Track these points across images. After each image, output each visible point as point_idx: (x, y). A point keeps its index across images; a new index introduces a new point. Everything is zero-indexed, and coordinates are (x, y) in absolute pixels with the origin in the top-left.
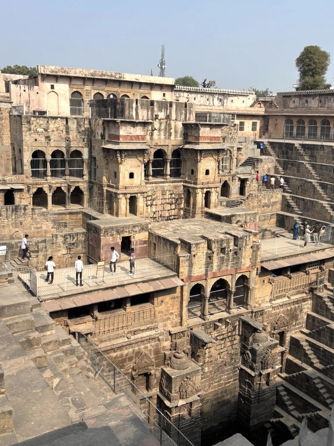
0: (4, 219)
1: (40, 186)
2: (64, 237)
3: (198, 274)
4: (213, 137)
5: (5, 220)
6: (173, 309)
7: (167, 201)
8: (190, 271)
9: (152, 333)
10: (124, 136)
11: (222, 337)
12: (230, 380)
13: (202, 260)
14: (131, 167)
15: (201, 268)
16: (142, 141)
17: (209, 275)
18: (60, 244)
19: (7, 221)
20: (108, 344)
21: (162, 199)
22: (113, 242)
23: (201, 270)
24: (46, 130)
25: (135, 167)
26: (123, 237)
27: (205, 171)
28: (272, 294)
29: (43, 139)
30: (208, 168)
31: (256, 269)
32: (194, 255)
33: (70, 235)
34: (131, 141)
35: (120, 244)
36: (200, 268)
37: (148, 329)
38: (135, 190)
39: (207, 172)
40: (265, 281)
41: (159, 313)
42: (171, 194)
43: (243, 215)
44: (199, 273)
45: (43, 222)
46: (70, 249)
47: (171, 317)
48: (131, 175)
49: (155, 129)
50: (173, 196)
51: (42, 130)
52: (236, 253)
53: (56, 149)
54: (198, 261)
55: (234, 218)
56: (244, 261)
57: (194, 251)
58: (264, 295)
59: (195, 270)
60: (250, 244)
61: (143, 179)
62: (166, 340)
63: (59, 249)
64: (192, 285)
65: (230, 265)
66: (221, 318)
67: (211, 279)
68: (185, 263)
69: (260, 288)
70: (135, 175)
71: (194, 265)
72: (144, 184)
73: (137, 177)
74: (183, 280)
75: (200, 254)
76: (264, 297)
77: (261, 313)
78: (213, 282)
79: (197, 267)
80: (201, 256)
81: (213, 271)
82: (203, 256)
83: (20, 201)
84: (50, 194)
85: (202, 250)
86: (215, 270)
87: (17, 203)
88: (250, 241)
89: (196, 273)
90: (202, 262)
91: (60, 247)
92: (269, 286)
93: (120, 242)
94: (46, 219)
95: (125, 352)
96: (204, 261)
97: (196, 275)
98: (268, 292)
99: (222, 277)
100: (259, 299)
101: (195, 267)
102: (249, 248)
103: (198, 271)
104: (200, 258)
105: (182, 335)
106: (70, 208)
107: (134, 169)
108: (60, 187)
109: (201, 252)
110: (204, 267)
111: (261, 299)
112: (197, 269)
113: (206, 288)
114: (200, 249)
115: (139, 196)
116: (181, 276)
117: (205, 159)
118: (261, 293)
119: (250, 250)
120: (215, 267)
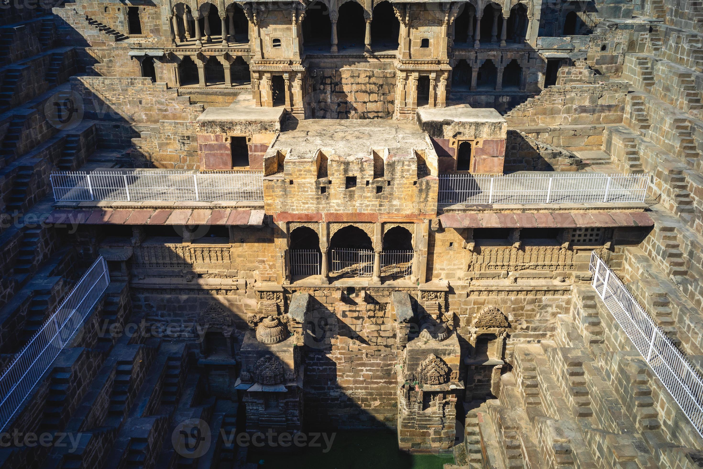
0: (119, 95)
1: (188, 53)
2: (175, 127)
3: (301, 212)
5: (120, 97)
6: (264, 256)
7: (363, 87)
8: (284, 204)
9: (230, 281)
11: (356, 314)
12: (378, 380)
13: (307, 191)
14: (275, 29)
15: (307, 203)
17: (323, 216)
18: (169, 136)
19: (122, 97)
20: (167, 280)
21: (352, 84)
22: (216, 143)
23: (306, 206)
25: (282, 29)
26: (233, 138)
27: (419, 41)
28: (471, 268)
30: (427, 35)
31: (427, 221)
32: (291, 182)
33: (182, 124)
35: (229, 147)
36: (304, 203)
37: (220, 276)
38: (281, 67)
39: (425, 43)
40: (455, 245)
41: (239, 256)
42: (370, 77)
43: (471, 124)
44: (302, 210)
45: (169, 102)
46: (184, 143)
47: (262, 266)
48: (277, 43)
50: (373, 80)
52: (379, 189)
54: (299, 192)
55: (450, 127)
56: (398, 203)
57: (291, 174)
58: (452, 267)
59: (295, 204)
60: (412, 178)
61: (297, 49)
62: (249, 297)
63: (169, 142)
64: (293, 227)
65: (367, 206)
66: (354, 286)
67: (329, 223)
68: (273, 191)
69: (442, 254)
70: (283, 43)
71: (292, 196)
72: (298, 59)
73: (287, 46)
74: (271, 217)
75: (303, 180)
76: (454, 270)
77: (438, 294)
78: (335, 228)
79: (297, 200)
80: (304, 184)
81: (332, 212)
82: (309, 185)
83: (162, 73)
84: (200, 64)
85: (306, 175)
86: (336, 210)
87: (158, 75)
88: (411, 172)
89: (297, 210)
90: (307, 194)
91: (170, 139)
92: (464, 254)
93: (228, 144)
94: (173, 99)
95: (184, 297)
96: (311, 193)
97: (296, 212)
98: (462, 264)
99: (352, 224)
100: (440, 271)
101: (294, 200)
102: (410, 183)
103: (300, 206)
104: (303, 187)
105: (275, 296)
106: (230, 87)
107: (281, 33)
108: (215, 57)
109: (304, 178)
110: (311, 201)
111: (445, 272)
112: (299, 203)
113: (320, 236)
114: (302, 172)
115: (286, 76)
116: (268, 210)
117: (420, 19)
118: (445, 262)
119: (412, 187)
120: (334, 205)
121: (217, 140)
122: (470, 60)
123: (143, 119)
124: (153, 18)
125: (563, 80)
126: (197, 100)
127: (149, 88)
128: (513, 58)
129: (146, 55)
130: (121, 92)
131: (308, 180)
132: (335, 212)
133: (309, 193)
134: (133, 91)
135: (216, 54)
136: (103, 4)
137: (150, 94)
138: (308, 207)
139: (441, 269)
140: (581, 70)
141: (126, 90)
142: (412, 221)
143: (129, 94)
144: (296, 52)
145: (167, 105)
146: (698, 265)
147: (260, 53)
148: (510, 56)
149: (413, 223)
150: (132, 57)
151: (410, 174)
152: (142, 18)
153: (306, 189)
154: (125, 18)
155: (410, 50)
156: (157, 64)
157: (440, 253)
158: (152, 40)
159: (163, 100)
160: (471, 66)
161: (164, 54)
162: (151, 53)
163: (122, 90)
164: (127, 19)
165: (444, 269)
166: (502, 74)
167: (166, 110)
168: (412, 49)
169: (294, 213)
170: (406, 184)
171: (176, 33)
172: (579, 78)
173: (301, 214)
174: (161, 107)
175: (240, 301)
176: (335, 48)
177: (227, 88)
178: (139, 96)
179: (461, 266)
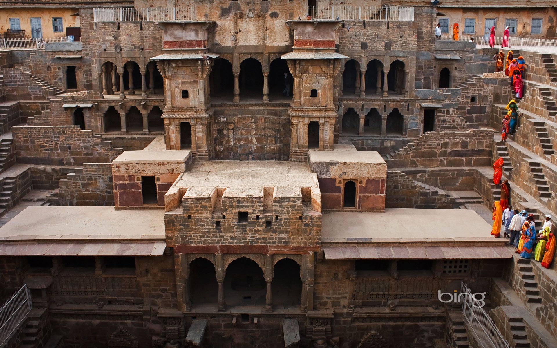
0: (52, 142)
1: (113, 105)
2: (96, 169)
3: (198, 245)
4: (319, 41)
6: (166, 285)
7: (262, 132)
8: (183, 237)
9: (136, 308)
10: (171, 42)
13: (203, 225)
14: (184, 83)
15: (204, 236)
16: (197, 48)
17: (218, 248)
18: (91, 177)
19: (55, 143)
21: (252, 129)
23: (203, 239)
24: (116, 38)
25: (189, 83)
26: (144, 178)
27: (309, 91)
28: (355, 297)
29: (113, 49)
30: (315, 87)
31: (312, 253)
32: (189, 217)
34: (180, 49)
35: (141, 186)
36: (201, 236)
38: (188, 115)
39: (314, 93)
40: (339, 275)
41: (144, 285)
42: (267, 123)
43: (353, 165)
44: (199, 243)
45: (93, 147)
47: (164, 294)
48: (185, 94)
49: (240, 31)
50: (270, 125)
51: (112, 38)
52: (268, 224)
53: (129, 60)
54: (196, 226)
55: (335, 167)
56: (286, 237)
57: (189, 210)
58: (337, 296)
59: (193, 237)
60: (298, 213)
61: (202, 99)
62: (154, 322)
63: (90, 182)
64: (193, 258)
65: (258, 239)
66: (247, 313)
67: (223, 255)
68: (174, 226)
69: (328, 284)
70: (191, 94)
71: (190, 230)
72: (203, 107)
73: (194, 97)
74: (172, 249)
75: (200, 215)
76: (338, 298)
77: (325, 321)
78: (230, 260)
79: (195, 233)
80: (201, 219)
81: (226, 244)
82: (205, 220)
83: (90, 121)
84: (123, 114)
85: (202, 210)
86: (230, 243)
87: (87, 123)
88: (296, 207)
89: (195, 243)
90: (204, 227)
91: (92, 180)
92: (347, 284)
93: (139, 183)
94: (97, 144)
95: (96, 322)
96: (207, 227)
97: (194, 245)
98: (346, 293)
99: (245, 256)
100: (326, 300)
101: (192, 233)
102: (296, 218)
103: (198, 239)
104: (201, 222)
105: (176, 322)
106: (148, 133)
107: (189, 85)
108: (135, 107)
109: (201, 213)
110: (207, 235)
111: (331, 300)
112: (197, 237)
113: (216, 267)
114: (199, 208)
115: (192, 122)
116: (169, 242)
117: (308, 73)
118: (331, 292)
119: (297, 222)
120: (228, 238)
121: (130, 180)
122: (358, 108)
123: (71, 162)
124: (87, 75)
125: (439, 127)
126: (119, 145)
127: (78, 135)
128: (395, 107)
129: (77, 106)
130: (53, 138)
131: (204, 215)
132: (229, 245)
133: (206, 227)
134: (64, 138)
135: (136, 104)
136: (46, 64)
137: (78, 140)
138: (205, 240)
139: (327, 298)
140: (454, 119)
141: (58, 137)
142: (298, 253)
143: (61, 140)
144: (202, 102)
145: (92, 149)
146: (548, 293)
147: (170, 103)
148: (391, 106)
149: (300, 254)
150: (66, 109)
151: (296, 210)
152: (78, 75)
153: (202, 224)
154: (64, 76)
155: (300, 99)
156: (87, 115)
157: (326, 283)
158: (84, 93)
159: (89, 145)
160: (358, 113)
161: (92, 106)
162: (81, 105)
163: (55, 137)
164: (65, 76)
165: (329, 298)
166: (385, 121)
167: (91, 154)
168: (302, 99)
169: (192, 245)
170: (292, 219)
171: (104, 87)
172: (452, 126)
173: (198, 247)
174: (86, 151)
175: (145, 326)
176: (237, 98)
177: (145, 134)
178: (68, 142)
179: (346, 295)
